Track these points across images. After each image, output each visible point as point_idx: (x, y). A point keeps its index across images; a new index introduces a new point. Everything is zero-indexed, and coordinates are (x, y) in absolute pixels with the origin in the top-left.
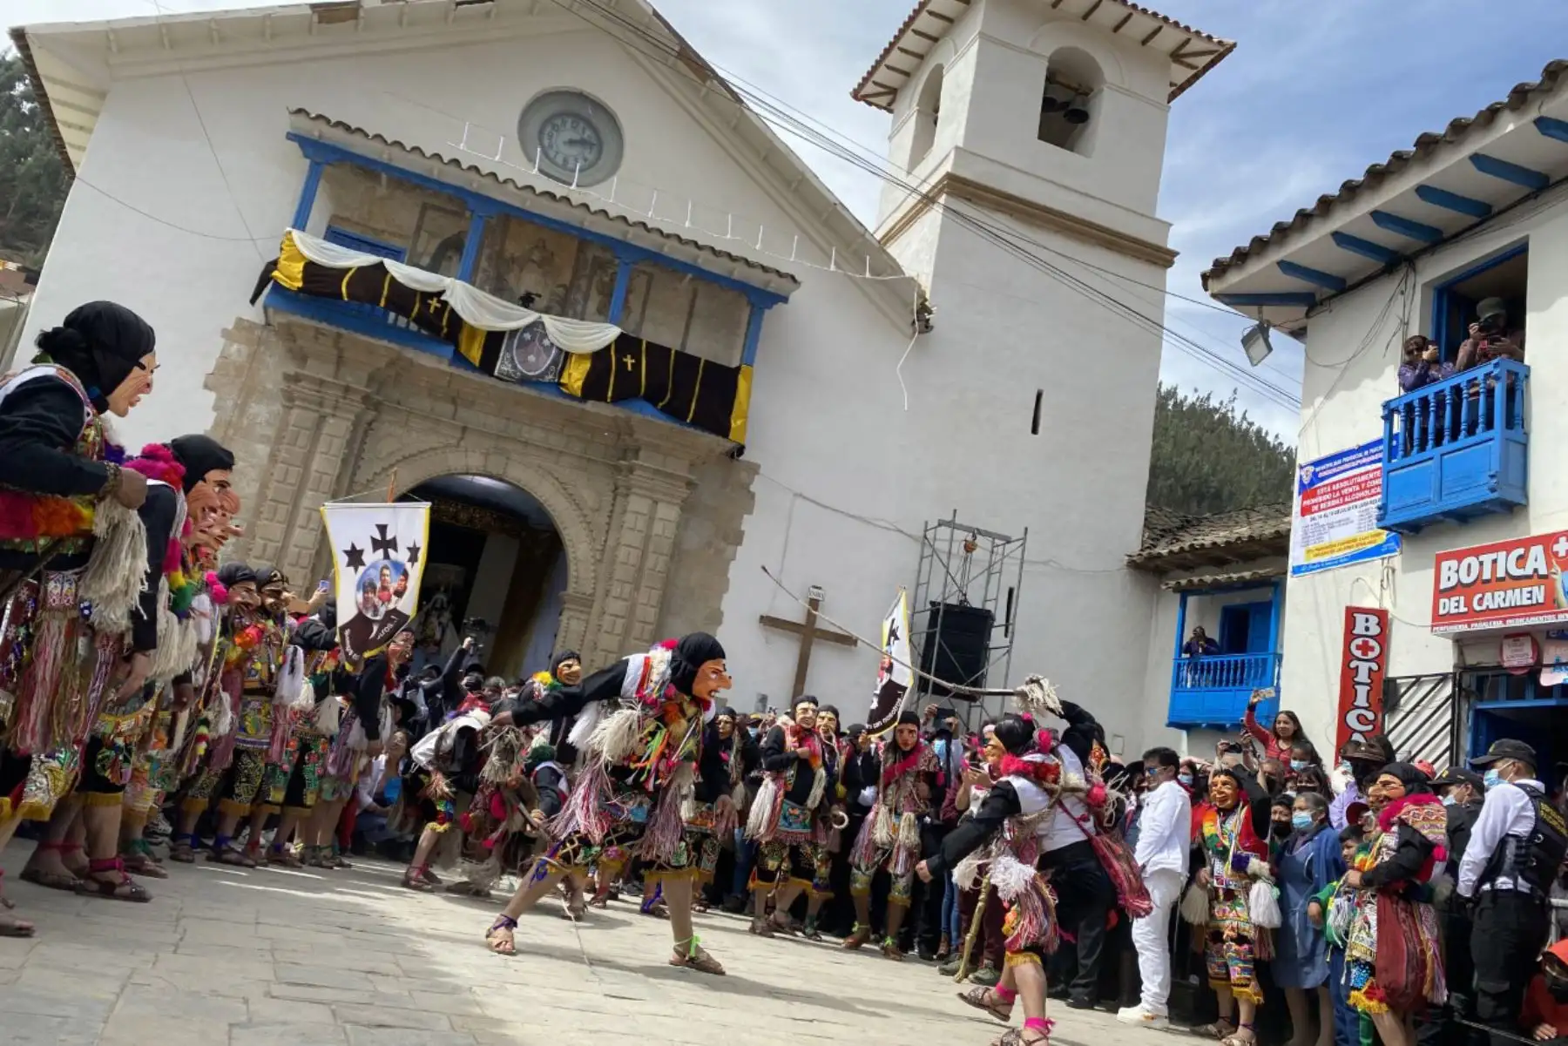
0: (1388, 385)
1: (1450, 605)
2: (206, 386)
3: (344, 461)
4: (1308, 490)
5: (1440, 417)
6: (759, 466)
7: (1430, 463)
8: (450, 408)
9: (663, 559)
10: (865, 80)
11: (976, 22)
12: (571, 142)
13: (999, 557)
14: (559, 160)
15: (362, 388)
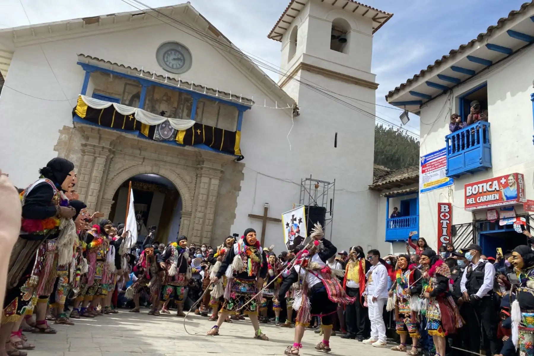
0: (446, 130)
1: (470, 201)
2: (55, 150)
3: (104, 172)
4: (424, 165)
5: (463, 140)
6: (245, 164)
7: (461, 155)
8: (138, 152)
9: (214, 198)
10: (272, 32)
11: (307, 11)
12: (174, 59)
13: (326, 189)
14: (171, 65)
15: (108, 147)
